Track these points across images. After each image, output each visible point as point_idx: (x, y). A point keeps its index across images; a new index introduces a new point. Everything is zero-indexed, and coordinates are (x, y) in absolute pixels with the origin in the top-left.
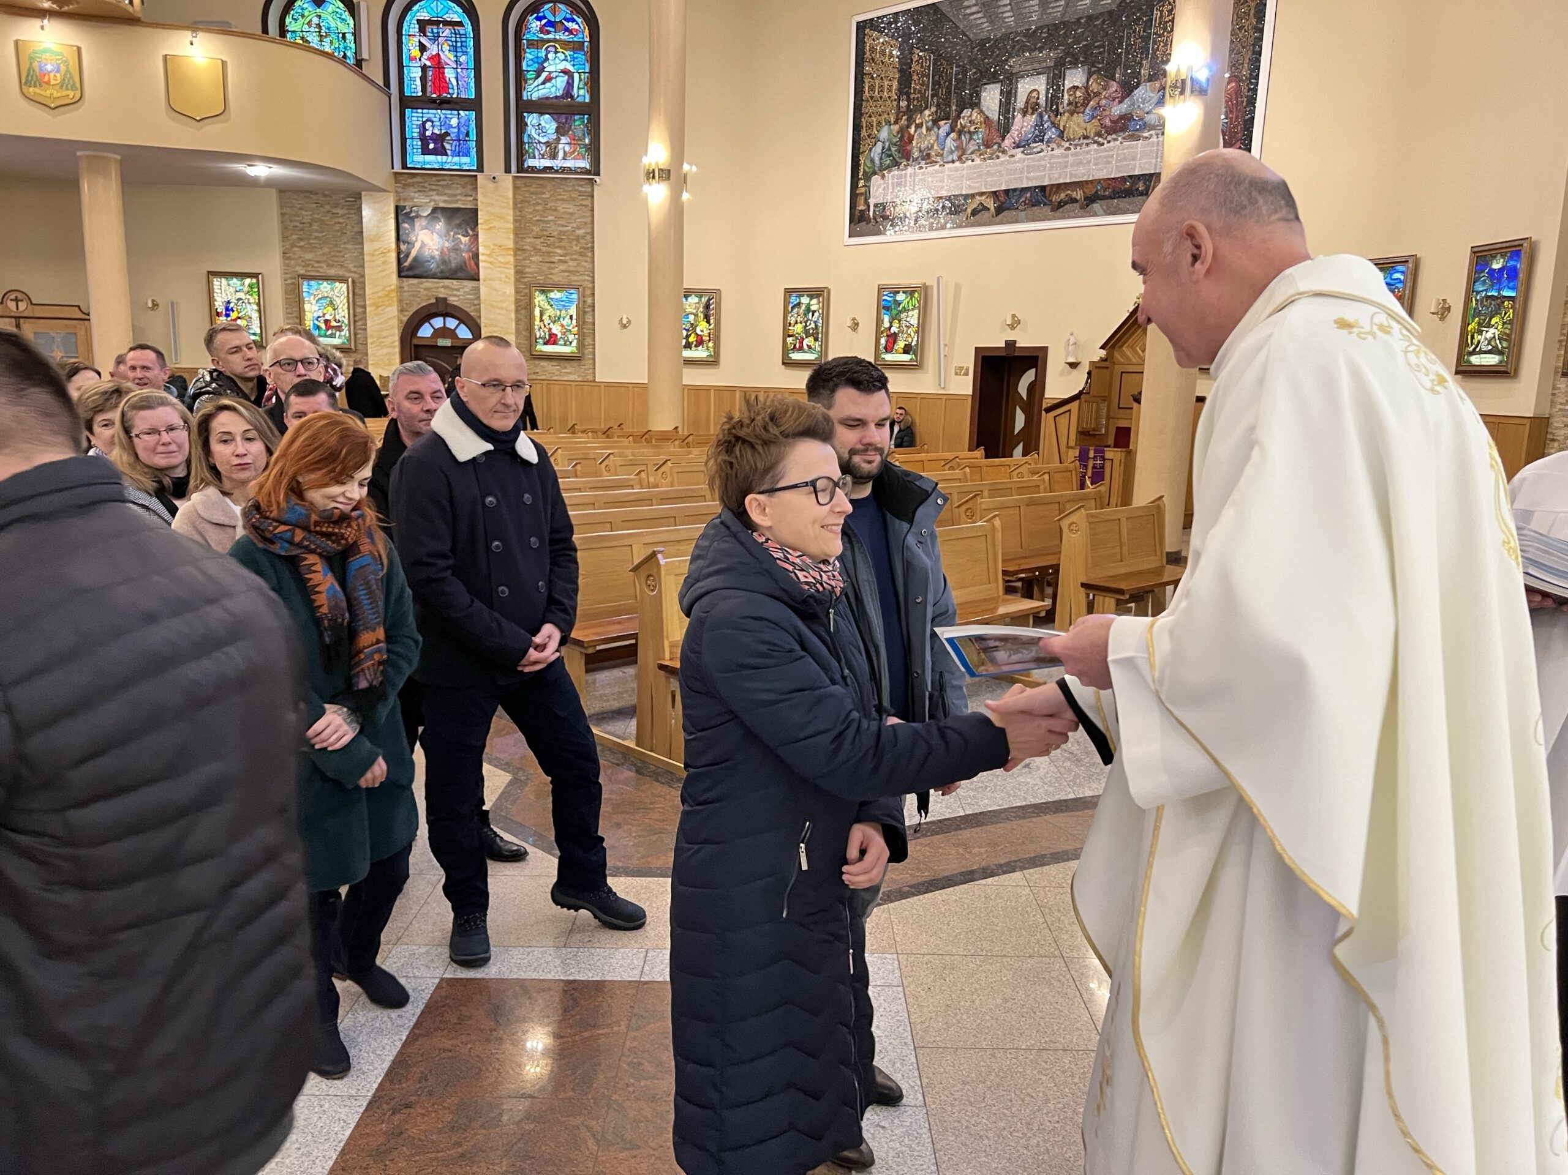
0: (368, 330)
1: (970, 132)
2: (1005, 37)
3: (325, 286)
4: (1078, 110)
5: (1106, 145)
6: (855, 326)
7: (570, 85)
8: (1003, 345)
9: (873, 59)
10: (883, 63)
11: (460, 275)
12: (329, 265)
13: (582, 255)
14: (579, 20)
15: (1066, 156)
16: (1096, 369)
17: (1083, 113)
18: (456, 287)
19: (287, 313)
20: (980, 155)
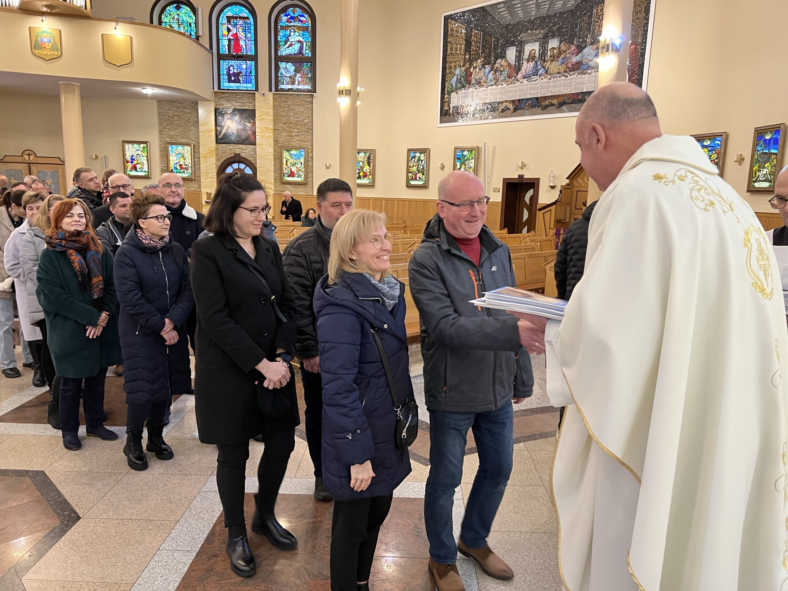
0: (201, 170)
1: (501, 71)
2: (519, 23)
3: (180, 148)
4: (555, 59)
5: (569, 77)
6: (443, 167)
7: (301, 48)
8: (517, 177)
9: (452, 35)
10: (457, 36)
11: (247, 142)
12: (181, 137)
13: (307, 132)
14: (306, 16)
15: (549, 83)
16: (564, 189)
17: (558, 61)
18: (244, 148)
19: (161, 161)
20: (506, 82)
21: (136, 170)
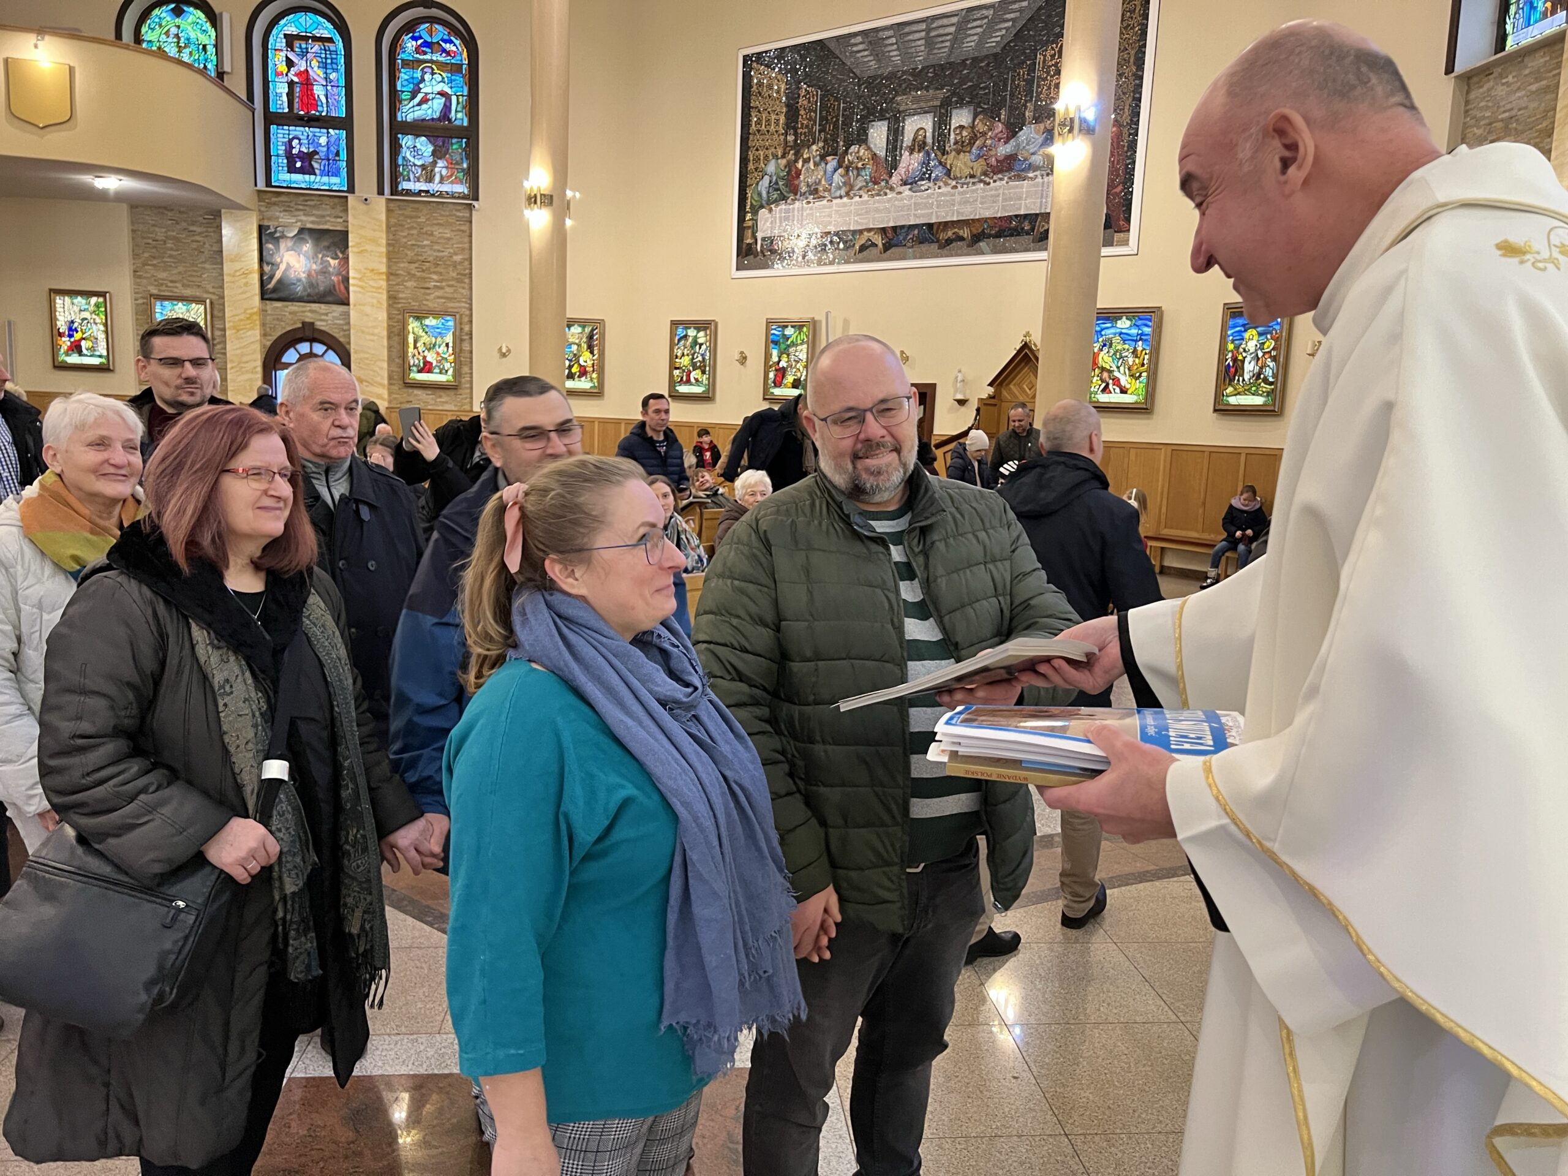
0: (228, 355)
1: (857, 168)
2: (891, 76)
3: (181, 308)
4: (964, 149)
5: (992, 184)
6: (743, 359)
7: (447, 107)
9: (760, 94)
10: (770, 97)
11: (330, 299)
12: (184, 285)
13: (459, 281)
14: (457, 42)
15: (953, 195)
16: (984, 406)
17: (969, 152)
18: (323, 311)
20: (868, 191)
21: (80, 353)
